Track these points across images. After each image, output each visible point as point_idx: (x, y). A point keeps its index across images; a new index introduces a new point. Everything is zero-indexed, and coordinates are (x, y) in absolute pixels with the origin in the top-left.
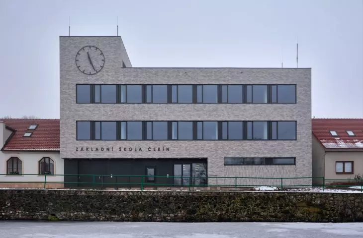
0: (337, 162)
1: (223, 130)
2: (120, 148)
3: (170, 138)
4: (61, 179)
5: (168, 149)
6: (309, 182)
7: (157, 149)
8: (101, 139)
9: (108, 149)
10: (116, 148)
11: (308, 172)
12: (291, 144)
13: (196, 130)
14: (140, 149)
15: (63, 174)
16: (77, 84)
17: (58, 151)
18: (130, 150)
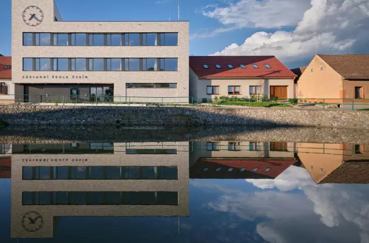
0: (208, 86)
1: (125, 64)
2: (53, 76)
3: (88, 70)
4: (13, 97)
5: (86, 77)
6: (187, 100)
7: (79, 77)
8: (40, 70)
9: (45, 77)
10: (50, 76)
11: (186, 93)
12: (174, 74)
13: (106, 64)
14: (67, 77)
15: (14, 94)
16: (23, 33)
17: (10, 79)
18: (60, 77)
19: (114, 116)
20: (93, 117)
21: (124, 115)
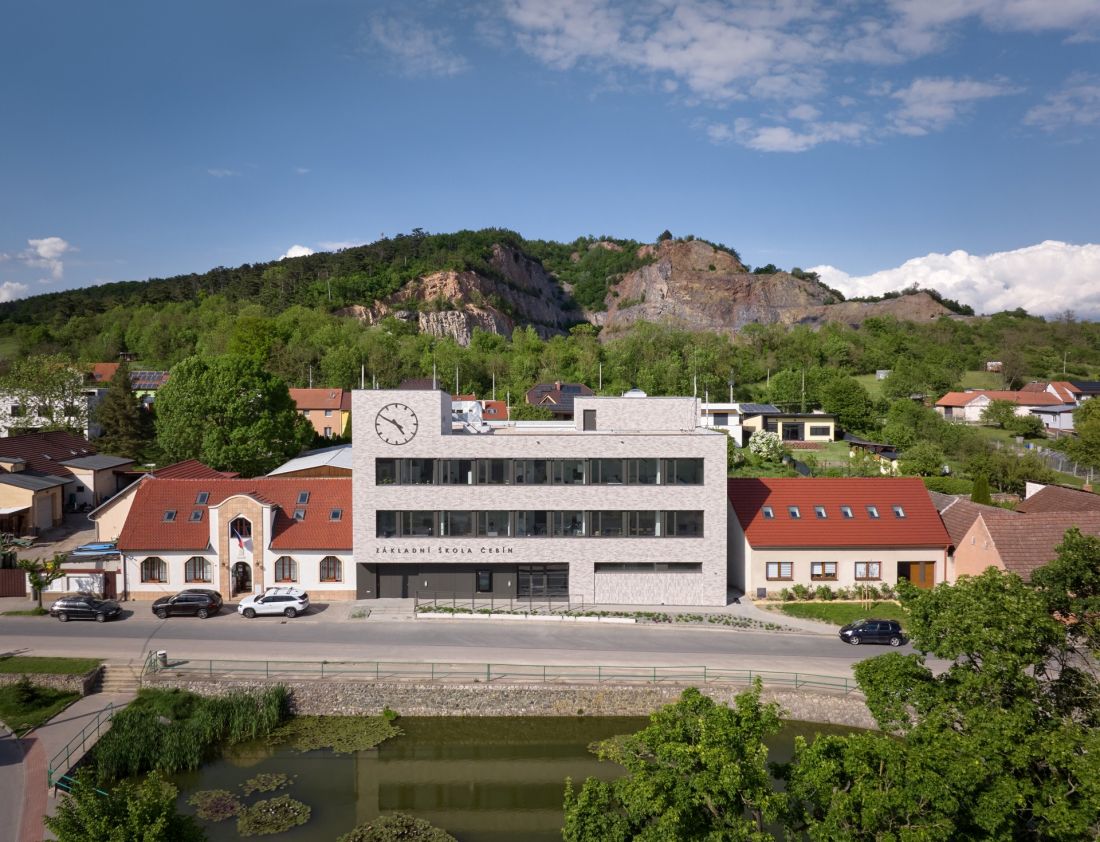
0: (769, 563)
2: (440, 549)
3: (514, 535)
5: (510, 551)
6: (723, 597)
7: (494, 550)
8: (413, 537)
9: (422, 551)
10: (434, 549)
11: (721, 582)
12: (694, 544)
14: (470, 551)
16: (376, 458)
17: (349, 550)
18: (455, 551)
19: (574, 702)
20: (538, 703)
21: (590, 701)
